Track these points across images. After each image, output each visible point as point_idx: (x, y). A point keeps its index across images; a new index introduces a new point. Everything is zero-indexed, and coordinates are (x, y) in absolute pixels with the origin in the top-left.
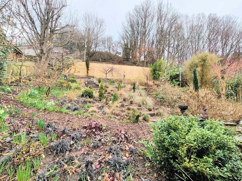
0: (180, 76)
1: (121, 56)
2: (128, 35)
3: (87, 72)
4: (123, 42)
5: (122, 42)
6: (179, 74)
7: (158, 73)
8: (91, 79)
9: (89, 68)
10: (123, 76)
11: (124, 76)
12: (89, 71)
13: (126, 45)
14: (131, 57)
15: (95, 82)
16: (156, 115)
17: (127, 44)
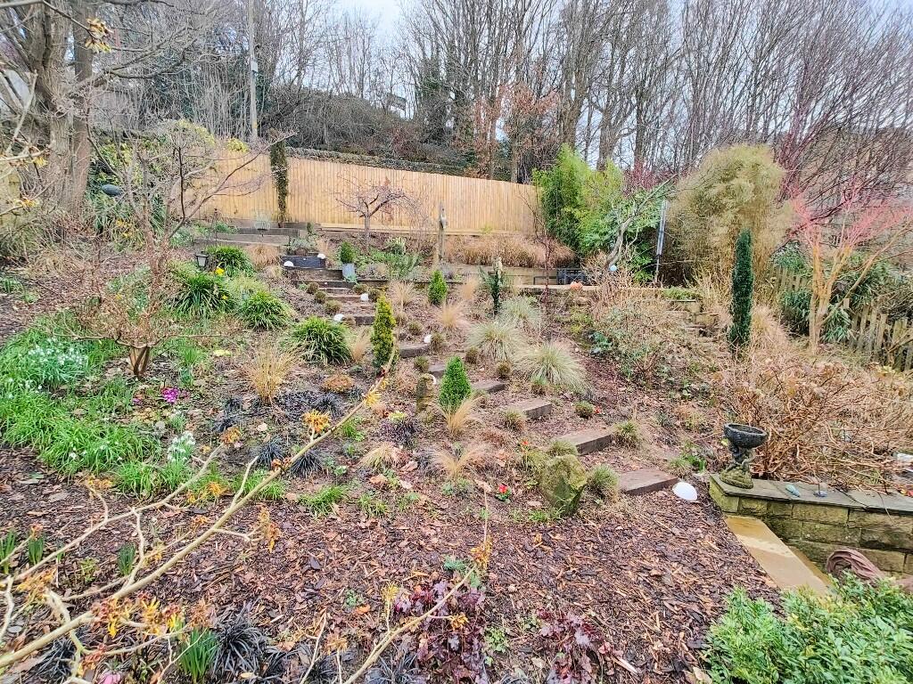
0: (661, 236)
1: (407, 113)
2: (440, 18)
3: (282, 206)
4: (419, 50)
5: (415, 51)
6: (658, 227)
7: (571, 216)
8: (303, 241)
9: (289, 188)
10: (437, 224)
11: (441, 225)
12: (288, 199)
13: (430, 67)
14: (450, 124)
15: (321, 256)
16: (614, 442)
17: (436, 61)
